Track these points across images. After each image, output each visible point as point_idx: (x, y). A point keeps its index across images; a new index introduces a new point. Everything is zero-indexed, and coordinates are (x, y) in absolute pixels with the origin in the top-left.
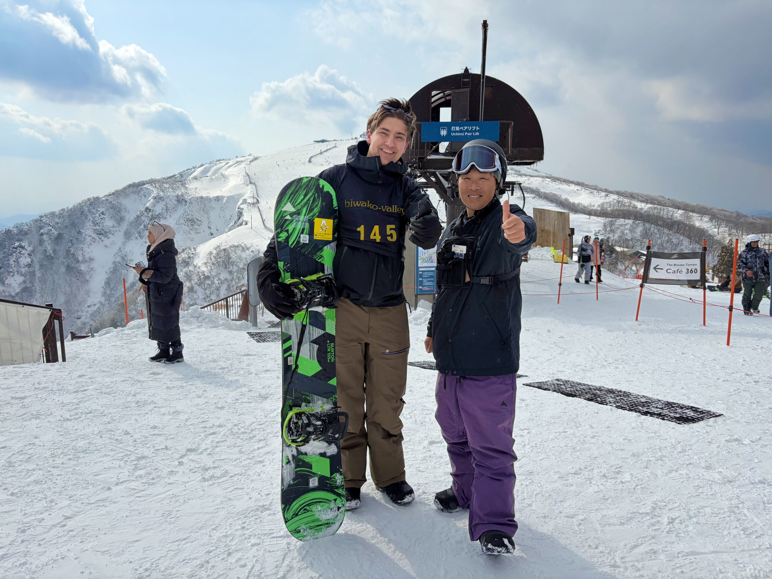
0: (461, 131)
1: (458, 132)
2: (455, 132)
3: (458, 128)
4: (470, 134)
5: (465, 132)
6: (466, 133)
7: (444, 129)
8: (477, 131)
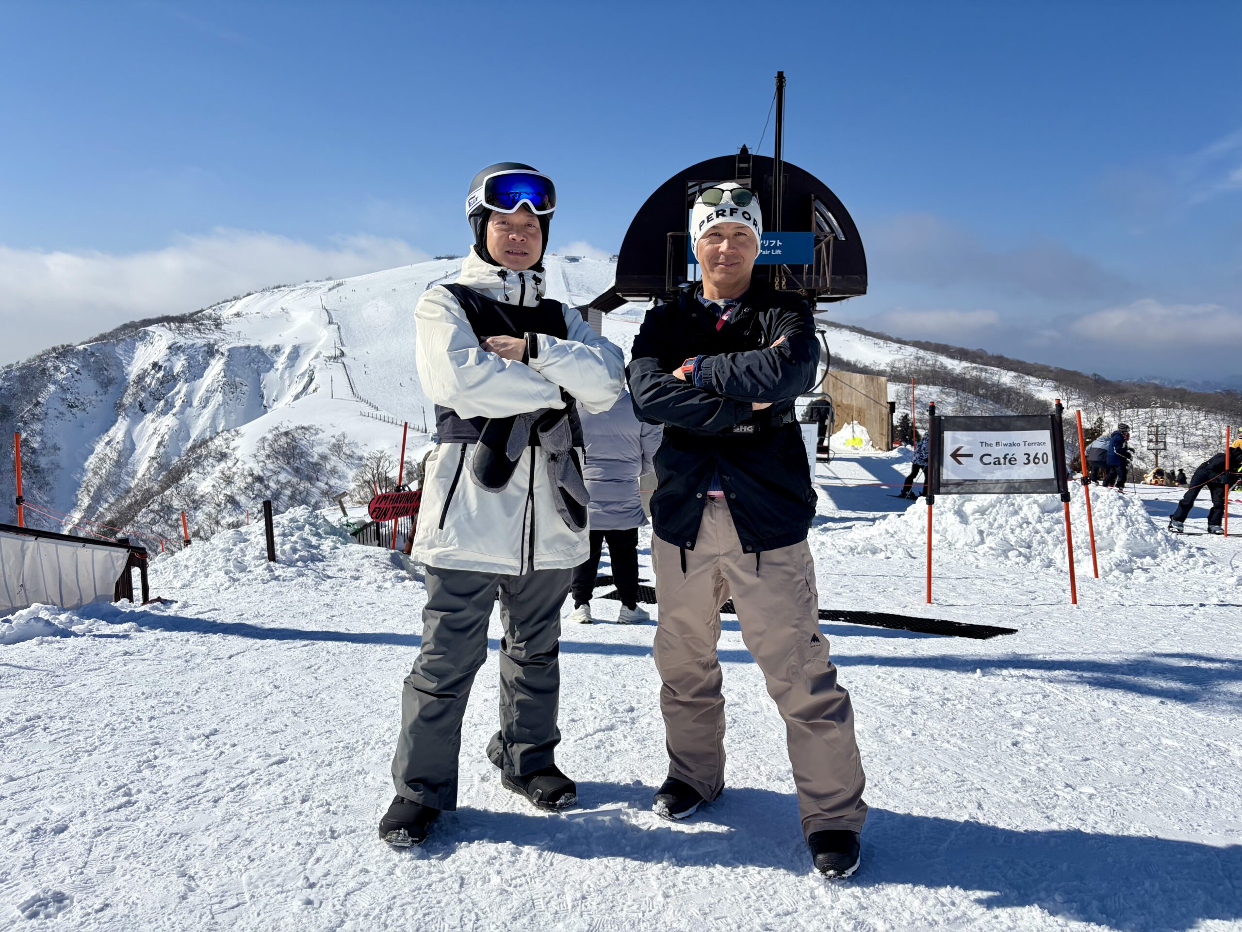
8: (778, 248)
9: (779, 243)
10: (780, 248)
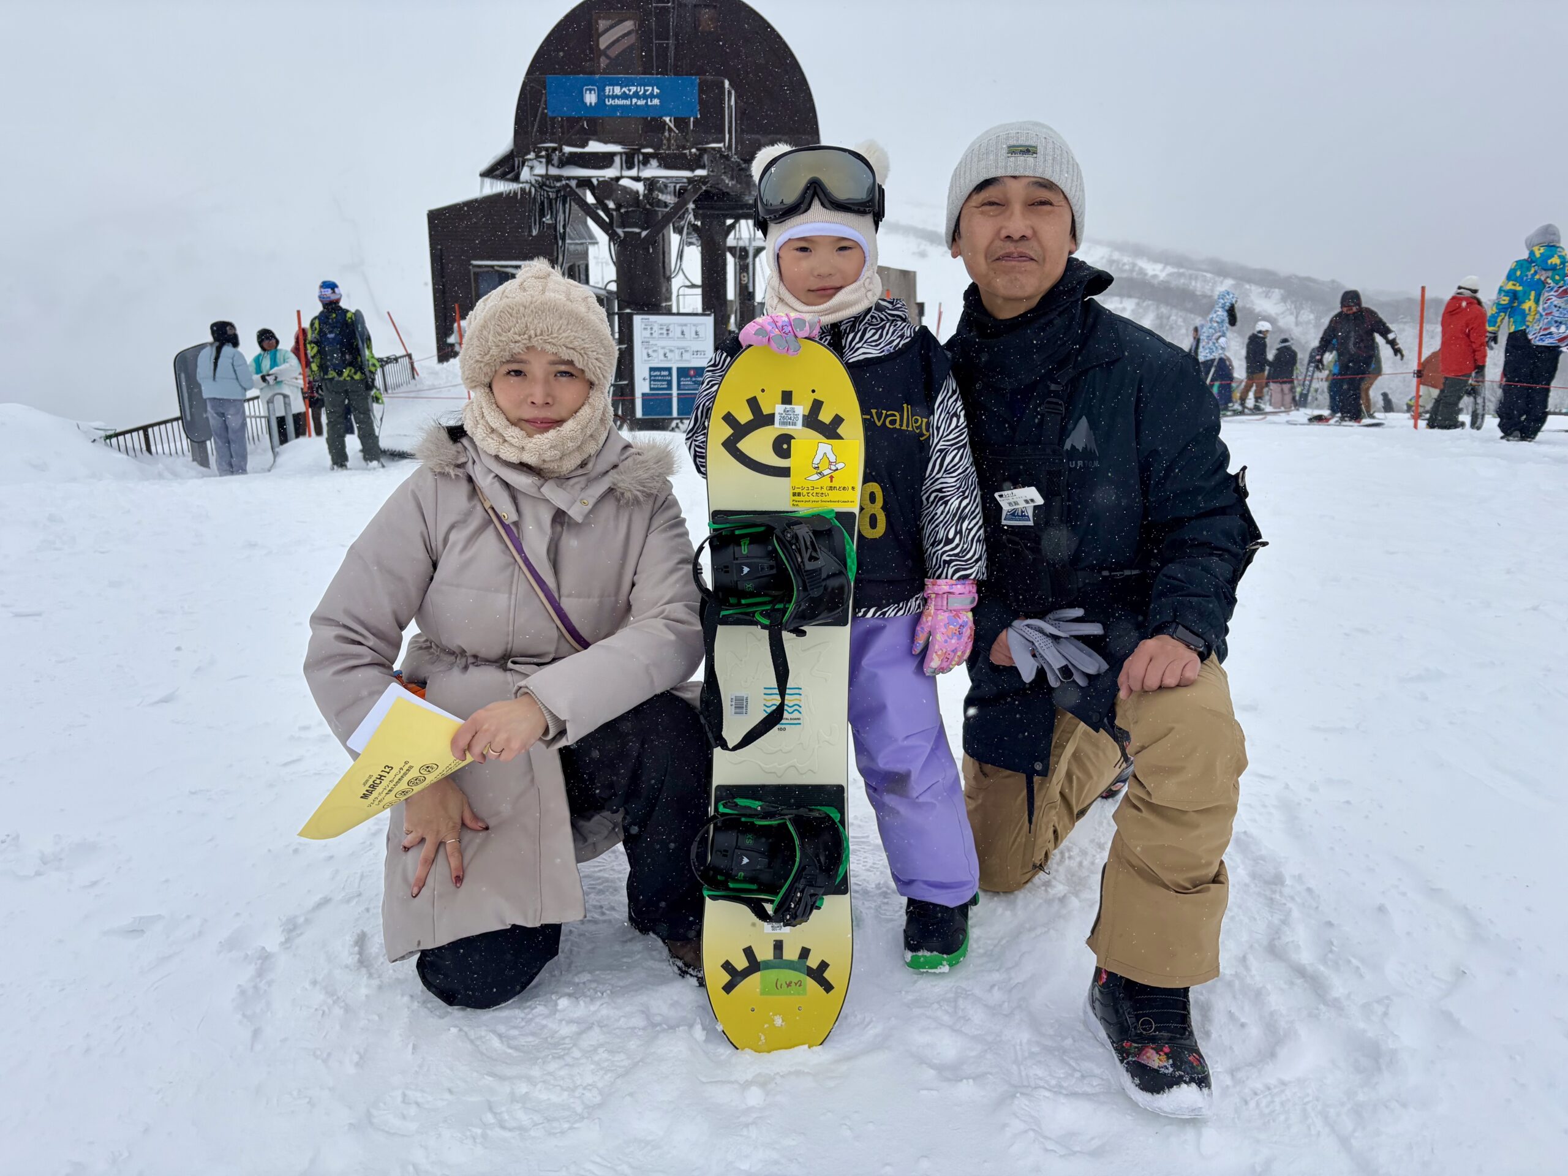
0: (624, 96)
1: (617, 97)
2: (614, 97)
3: (617, 90)
4: (641, 102)
5: (631, 97)
6: (634, 100)
7: (590, 90)
8: (655, 97)
9: (656, 91)
10: (657, 96)
